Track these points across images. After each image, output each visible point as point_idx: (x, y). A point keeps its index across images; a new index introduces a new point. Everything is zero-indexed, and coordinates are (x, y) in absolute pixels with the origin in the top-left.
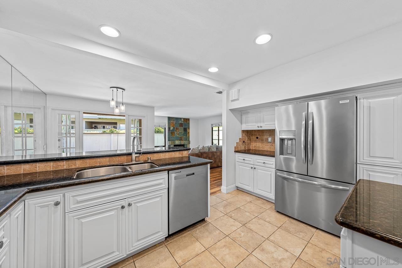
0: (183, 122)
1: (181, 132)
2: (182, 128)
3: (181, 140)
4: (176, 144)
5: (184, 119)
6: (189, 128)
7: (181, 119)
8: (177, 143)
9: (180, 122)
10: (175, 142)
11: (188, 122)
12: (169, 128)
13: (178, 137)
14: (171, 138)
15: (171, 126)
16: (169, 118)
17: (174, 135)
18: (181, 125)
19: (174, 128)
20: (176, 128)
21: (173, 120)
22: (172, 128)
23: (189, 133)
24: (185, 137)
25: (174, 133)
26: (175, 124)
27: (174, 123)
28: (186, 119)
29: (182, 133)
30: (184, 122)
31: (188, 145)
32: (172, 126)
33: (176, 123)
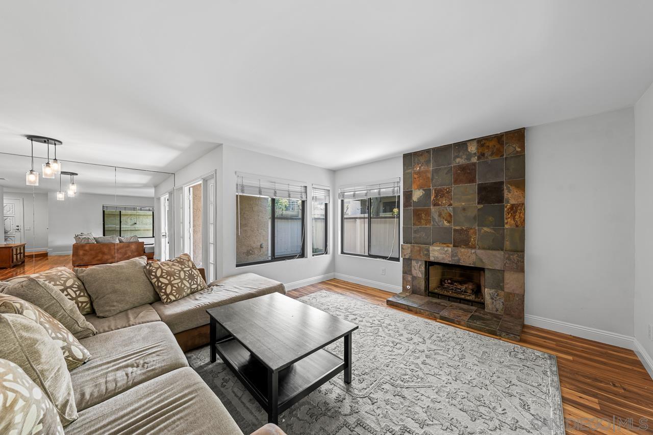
0: (474, 160)
1: (464, 209)
2: (474, 187)
3: (461, 240)
4: (432, 259)
5: (481, 142)
6: (520, 183)
7: (462, 146)
8: (436, 254)
9: (460, 161)
10: (428, 251)
11: (510, 149)
12: (408, 195)
13: (448, 230)
14: (415, 232)
15: (414, 186)
16: (409, 158)
17: (428, 222)
18: (466, 173)
19: (427, 193)
20: (440, 193)
21: (422, 159)
22: (417, 194)
23: (519, 209)
24: (485, 229)
25: (428, 213)
26: (430, 175)
27: (426, 172)
28: (500, 139)
29: (472, 213)
30: (481, 155)
31: (510, 279)
32: (420, 188)
33: (436, 171)
